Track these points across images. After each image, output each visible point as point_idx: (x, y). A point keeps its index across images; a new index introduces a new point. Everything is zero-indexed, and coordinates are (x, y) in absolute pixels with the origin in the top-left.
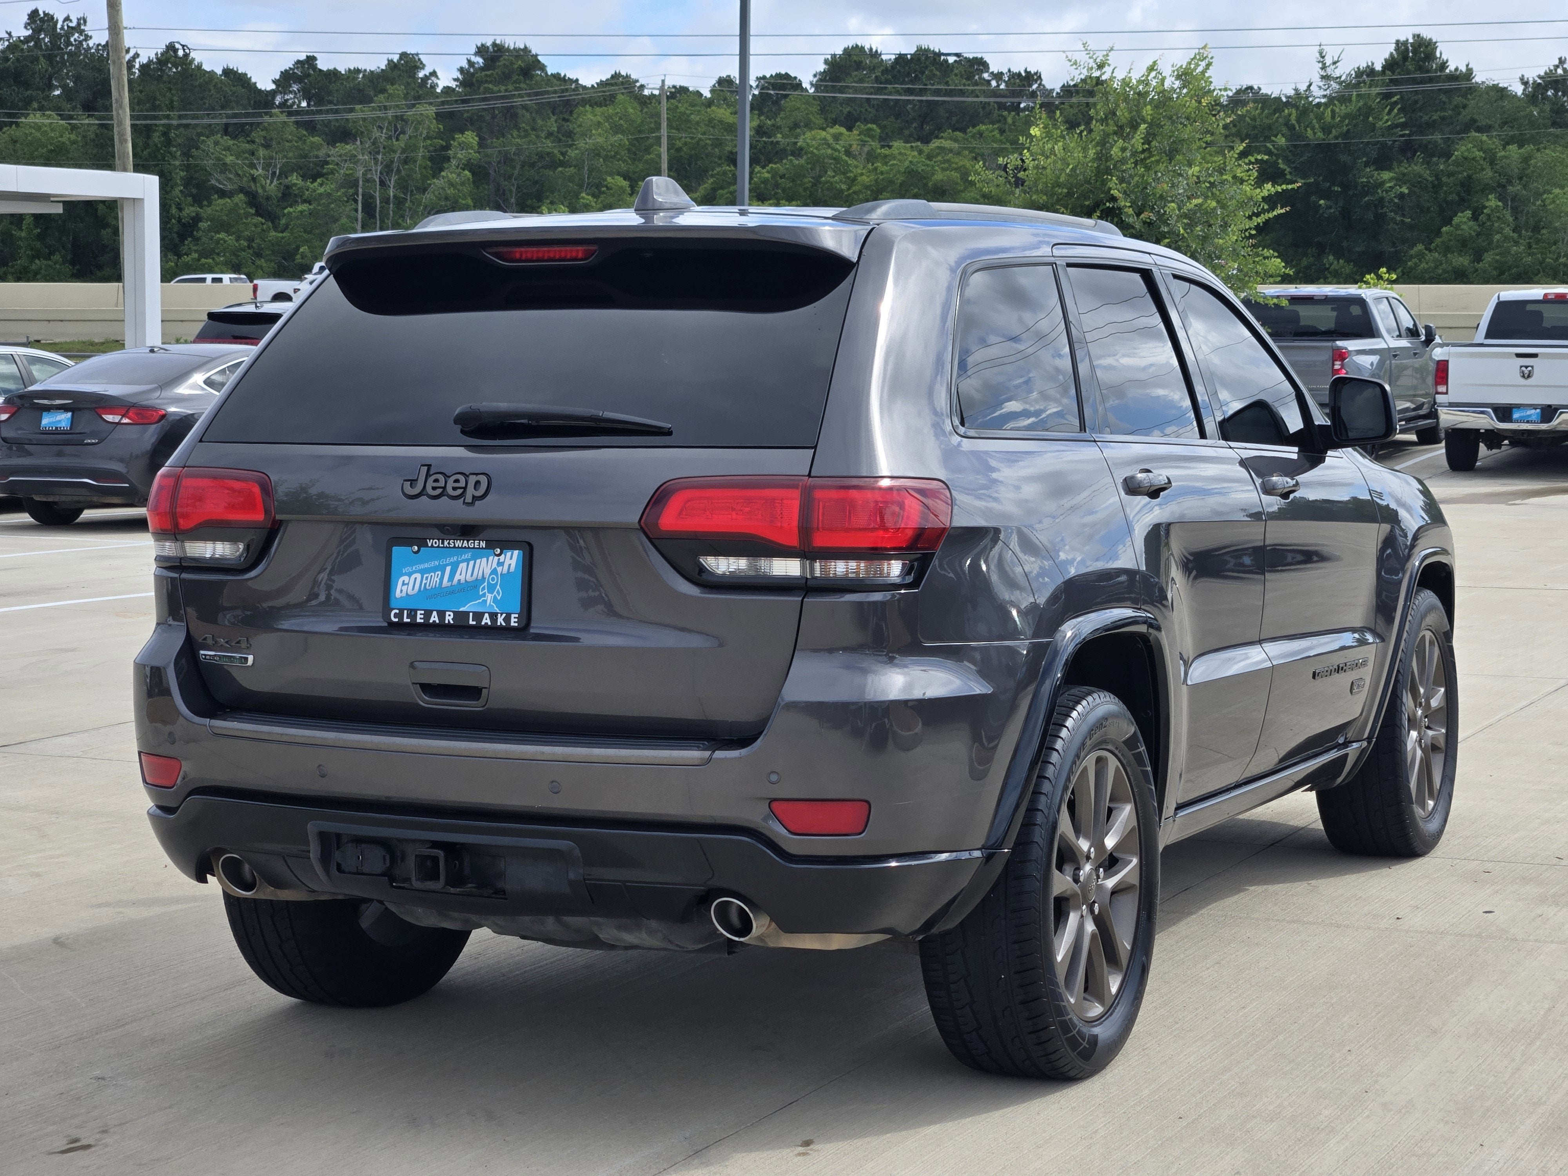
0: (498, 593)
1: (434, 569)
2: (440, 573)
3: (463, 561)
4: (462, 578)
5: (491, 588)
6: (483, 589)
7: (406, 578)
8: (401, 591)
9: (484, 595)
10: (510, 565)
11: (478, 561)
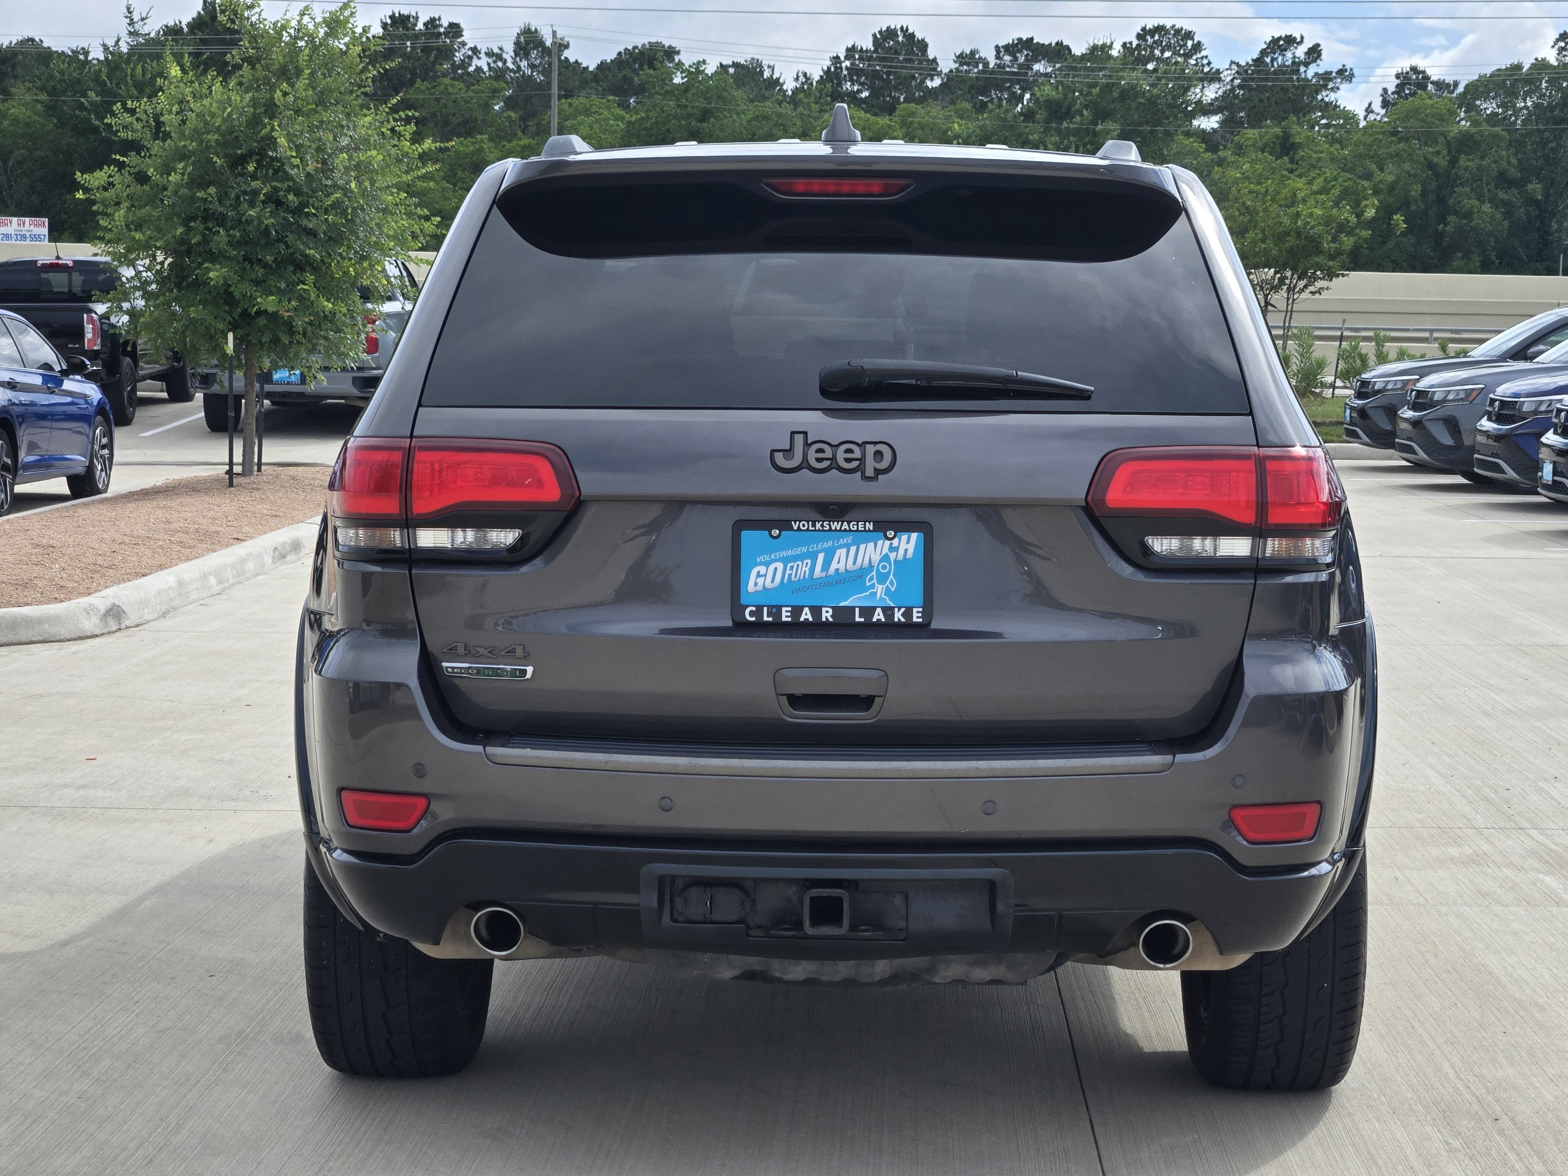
0: (892, 583)
1: (801, 557)
2: (809, 561)
3: (841, 547)
4: (842, 567)
5: (882, 579)
6: (871, 579)
7: (762, 569)
8: (756, 584)
9: (873, 586)
10: (906, 550)
11: (862, 547)
